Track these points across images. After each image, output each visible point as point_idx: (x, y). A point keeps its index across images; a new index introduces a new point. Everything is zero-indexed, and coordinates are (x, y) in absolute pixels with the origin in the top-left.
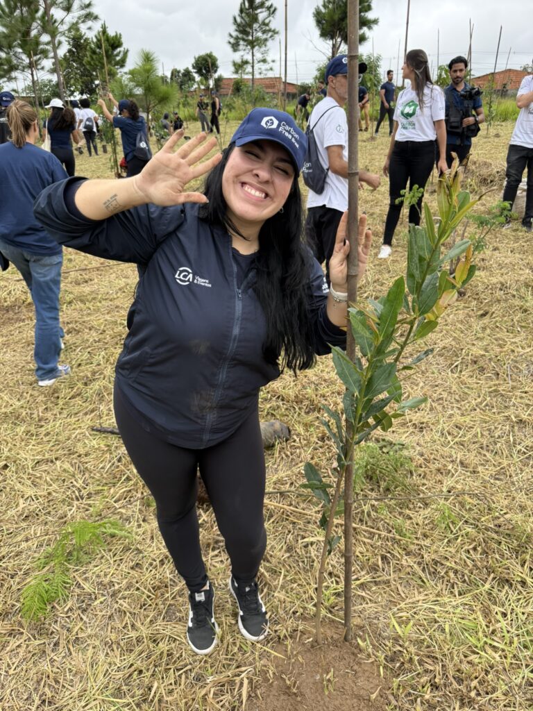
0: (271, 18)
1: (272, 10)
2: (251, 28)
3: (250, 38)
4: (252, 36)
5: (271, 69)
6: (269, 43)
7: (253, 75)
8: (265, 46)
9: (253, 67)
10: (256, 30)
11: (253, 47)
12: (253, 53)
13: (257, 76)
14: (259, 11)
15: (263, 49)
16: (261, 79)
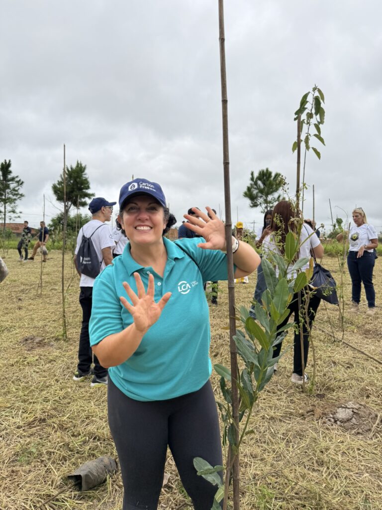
0: (19, 187)
1: (20, 183)
2: (5, 192)
3: (4, 197)
4: (5, 197)
5: (19, 217)
6: (18, 202)
7: (5, 220)
8: (15, 203)
9: (5, 215)
10: (8, 193)
11: (5, 203)
12: (5, 206)
13: (8, 221)
14: (11, 182)
15: (13, 205)
16: (10, 224)
